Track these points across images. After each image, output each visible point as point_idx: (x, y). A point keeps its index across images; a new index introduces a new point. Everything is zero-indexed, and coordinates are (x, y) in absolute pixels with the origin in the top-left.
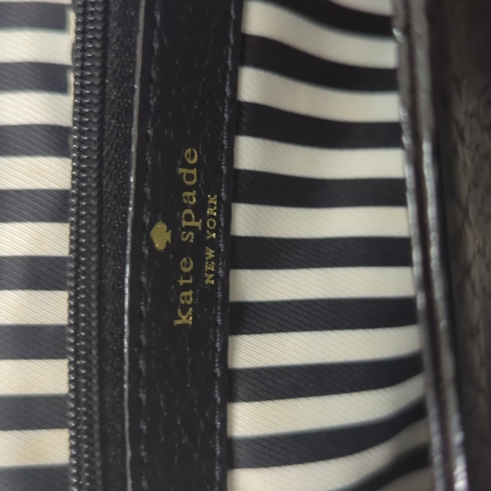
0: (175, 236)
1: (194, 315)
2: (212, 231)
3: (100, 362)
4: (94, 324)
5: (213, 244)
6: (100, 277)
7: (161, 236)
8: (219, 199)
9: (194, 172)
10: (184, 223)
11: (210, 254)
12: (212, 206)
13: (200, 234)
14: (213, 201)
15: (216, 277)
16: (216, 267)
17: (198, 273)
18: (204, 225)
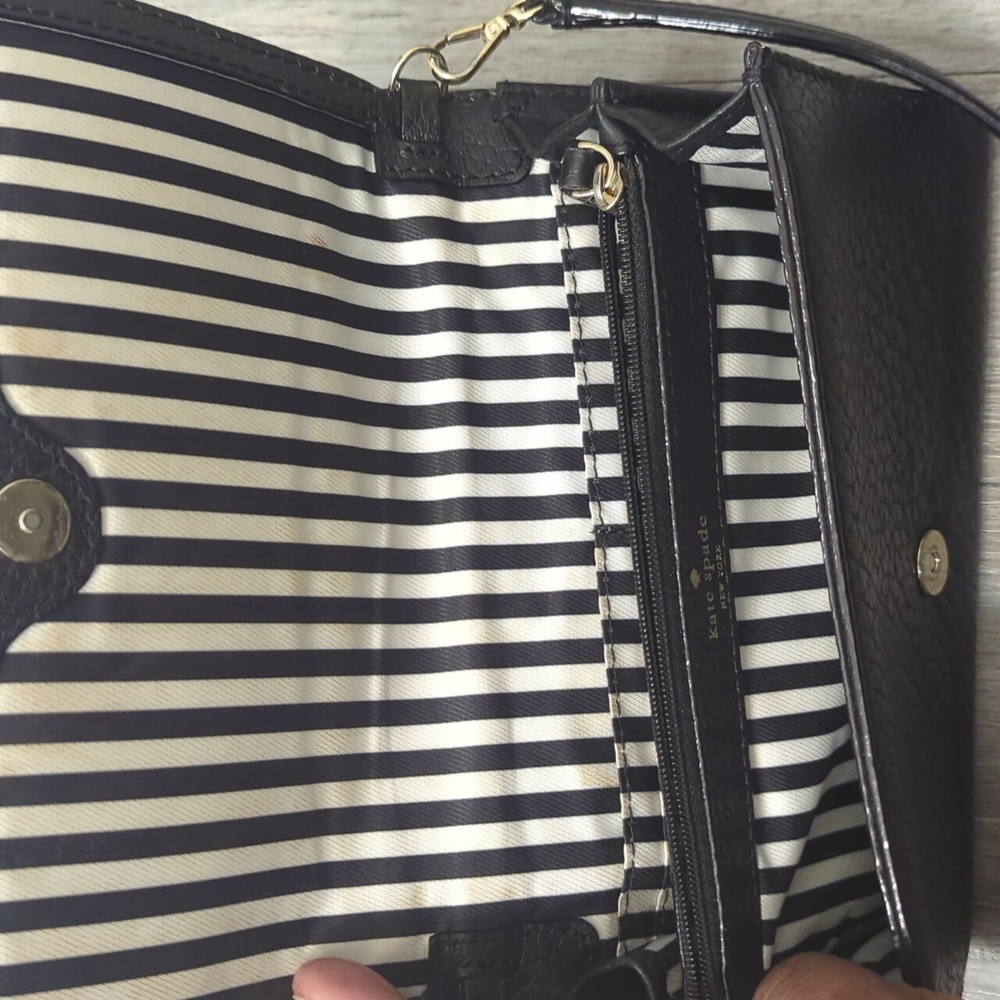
0: (702, 578)
1: (718, 631)
2: (721, 572)
3: (672, 665)
4: (666, 640)
5: (722, 580)
6: (666, 610)
7: (695, 578)
8: (722, 548)
9: (706, 532)
10: (706, 568)
11: (722, 587)
12: (718, 553)
13: (714, 573)
14: (718, 550)
15: (727, 604)
16: (726, 596)
17: (717, 602)
18: (716, 567)
